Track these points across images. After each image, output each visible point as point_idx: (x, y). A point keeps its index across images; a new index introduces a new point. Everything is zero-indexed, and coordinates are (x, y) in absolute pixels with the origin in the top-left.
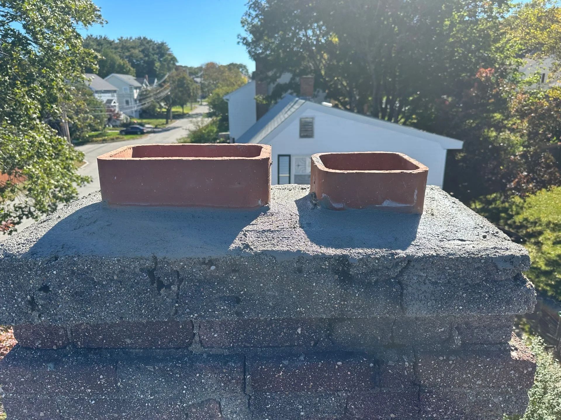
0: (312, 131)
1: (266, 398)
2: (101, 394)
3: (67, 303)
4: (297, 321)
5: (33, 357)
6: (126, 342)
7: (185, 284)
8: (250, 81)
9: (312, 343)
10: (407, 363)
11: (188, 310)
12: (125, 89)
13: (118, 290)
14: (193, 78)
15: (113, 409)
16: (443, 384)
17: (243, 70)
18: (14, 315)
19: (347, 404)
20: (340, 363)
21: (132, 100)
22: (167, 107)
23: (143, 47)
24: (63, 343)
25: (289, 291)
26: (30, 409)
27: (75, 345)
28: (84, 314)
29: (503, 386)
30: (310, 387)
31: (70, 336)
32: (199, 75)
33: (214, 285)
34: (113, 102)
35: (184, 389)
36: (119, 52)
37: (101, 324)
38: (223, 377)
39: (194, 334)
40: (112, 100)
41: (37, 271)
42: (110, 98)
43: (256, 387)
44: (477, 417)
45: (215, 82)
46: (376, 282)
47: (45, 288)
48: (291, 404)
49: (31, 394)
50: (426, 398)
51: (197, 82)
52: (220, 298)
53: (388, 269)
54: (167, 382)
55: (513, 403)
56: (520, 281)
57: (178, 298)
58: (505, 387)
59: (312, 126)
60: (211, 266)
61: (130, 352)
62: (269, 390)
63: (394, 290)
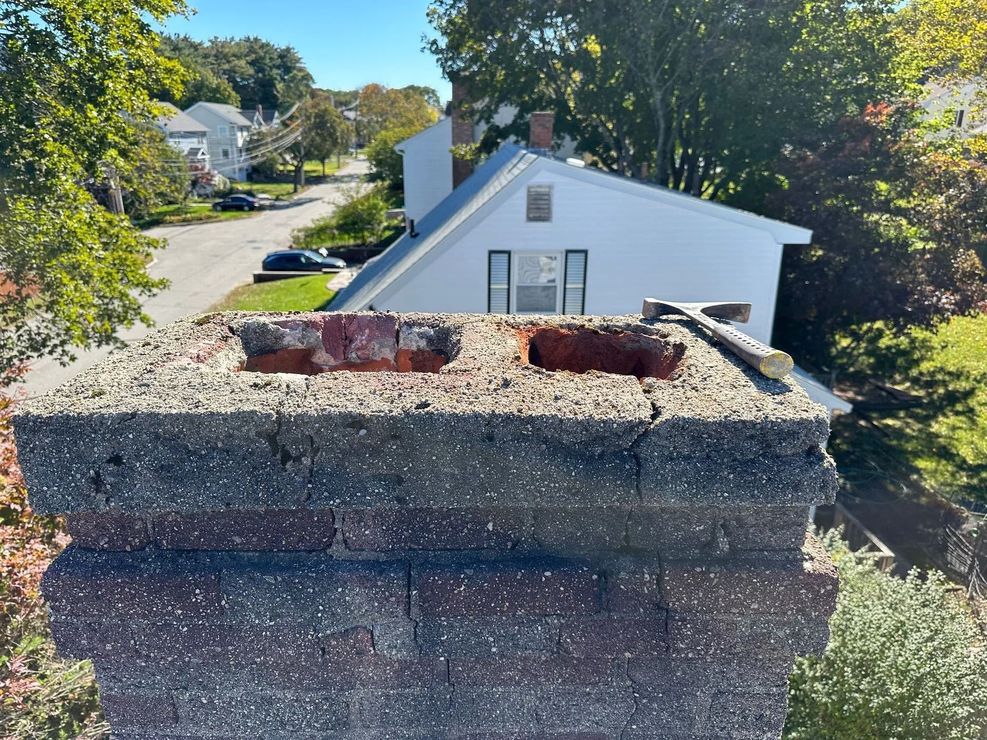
0: (549, 209)
1: (440, 624)
2: (197, 617)
3: (149, 481)
4: (488, 513)
5: (96, 562)
6: (234, 541)
7: (322, 455)
8: (443, 117)
9: (509, 545)
10: (647, 576)
11: (326, 494)
12: (223, 130)
13: (223, 464)
14: (342, 112)
15: (214, 641)
16: (702, 609)
17: (430, 98)
18: (70, 498)
19: (560, 636)
20: (548, 574)
21: (235, 149)
22: (296, 163)
23: (254, 56)
24: (141, 542)
25: (475, 467)
26: (91, 639)
27: (158, 546)
28: (172, 499)
29: (790, 613)
30: (505, 609)
31: (150, 531)
32: (353, 105)
33: (365, 457)
34: (200, 153)
35: (319, 611)
36: (213, 64)
37: (197, 514)
38: (377, 593)
39: (336, 530)
40: (199, 149)
41: (104, 433)
42: (196, 146)
43: (426, 608)
44: (756, 660)
45: (380, 120)
46: (601, 456)
47: (116, 460)
48: (478, 635)
49: (94, 615)
50: (678, 629)
51: (349, 119)
52: (374, 476)
53: (619, 436)
54: (294, 600)
55: (806, 637)
56: (816, 457)
57: (311, 476)
58: (793, 614)
59: (549, 200)
60: (361, 429)
61: (240, 557)
62: (444, 613)
63: (627, 467)
